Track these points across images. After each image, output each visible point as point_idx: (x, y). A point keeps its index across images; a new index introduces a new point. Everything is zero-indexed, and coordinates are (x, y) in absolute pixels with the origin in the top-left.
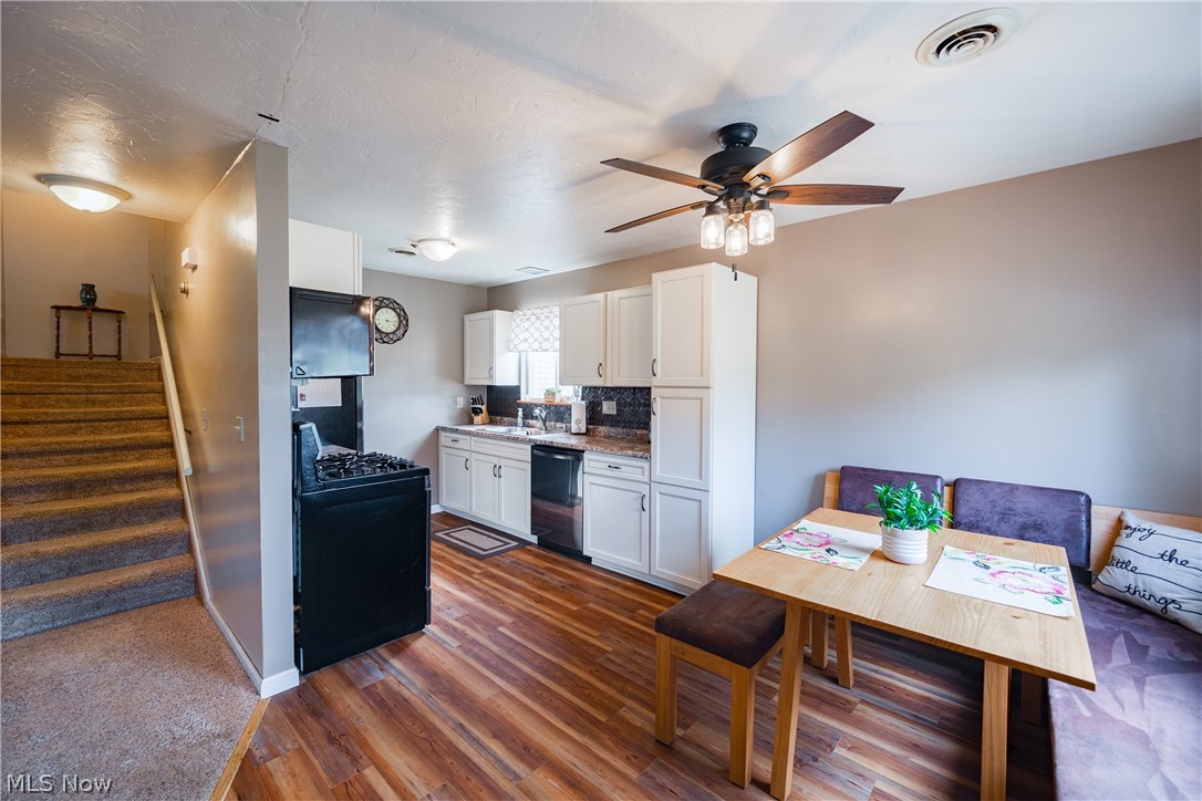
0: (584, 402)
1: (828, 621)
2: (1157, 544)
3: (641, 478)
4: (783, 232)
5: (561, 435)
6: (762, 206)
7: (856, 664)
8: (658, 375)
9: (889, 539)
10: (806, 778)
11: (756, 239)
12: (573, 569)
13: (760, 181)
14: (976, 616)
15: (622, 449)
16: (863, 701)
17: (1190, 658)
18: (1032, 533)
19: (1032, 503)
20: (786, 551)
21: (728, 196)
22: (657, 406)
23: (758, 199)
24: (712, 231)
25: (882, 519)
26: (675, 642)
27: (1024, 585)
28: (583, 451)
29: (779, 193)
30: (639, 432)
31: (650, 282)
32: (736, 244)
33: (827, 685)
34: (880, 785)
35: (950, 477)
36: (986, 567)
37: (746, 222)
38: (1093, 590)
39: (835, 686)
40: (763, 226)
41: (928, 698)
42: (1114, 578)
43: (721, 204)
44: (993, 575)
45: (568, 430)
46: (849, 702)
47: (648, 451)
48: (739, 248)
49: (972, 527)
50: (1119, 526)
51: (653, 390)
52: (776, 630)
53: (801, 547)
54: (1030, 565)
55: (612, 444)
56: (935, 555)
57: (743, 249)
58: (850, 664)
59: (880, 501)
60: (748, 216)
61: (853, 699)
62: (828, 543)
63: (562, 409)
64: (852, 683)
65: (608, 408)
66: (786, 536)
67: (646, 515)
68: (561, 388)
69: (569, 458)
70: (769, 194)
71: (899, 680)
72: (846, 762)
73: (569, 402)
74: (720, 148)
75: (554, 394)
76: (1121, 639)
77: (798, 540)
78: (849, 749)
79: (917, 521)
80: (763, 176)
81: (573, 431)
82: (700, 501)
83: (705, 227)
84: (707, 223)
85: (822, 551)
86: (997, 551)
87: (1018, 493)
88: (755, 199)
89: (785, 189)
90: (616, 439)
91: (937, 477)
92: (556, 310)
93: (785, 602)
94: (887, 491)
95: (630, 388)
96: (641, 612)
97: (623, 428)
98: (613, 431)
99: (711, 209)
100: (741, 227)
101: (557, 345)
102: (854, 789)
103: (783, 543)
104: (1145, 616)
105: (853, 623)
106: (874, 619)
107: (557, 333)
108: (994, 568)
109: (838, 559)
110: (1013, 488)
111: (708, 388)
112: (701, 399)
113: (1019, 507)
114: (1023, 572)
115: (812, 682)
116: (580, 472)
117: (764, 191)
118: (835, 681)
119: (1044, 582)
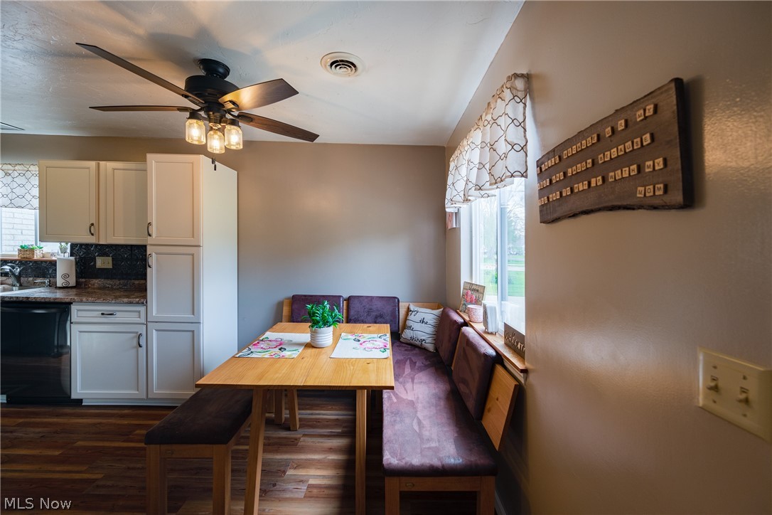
0: (73, 258)
1: (284, 394)
2: (419, 317)
3: (137, 320)
4: (248, 144)
5: (42, 289)
6: (233, 123)
7: (300, 414)
8: (154, 236)
9: (314, 335)
10: (268, 501)
11: (229, 144)
12: (58, 415)
13: (230, 106)
14: (352, 368)
15: (116, 298)
16: (305, 435)
17: (428, 363)
18: (379, 320)
19: (379, 304)
20: (254, 355)
21: (207, 110)
22: (153, 261)
23: (231, 117)
24: (195, 132)
25: (310, 324)
26: (164, 447)
27: (373, 346)
28: (71, 303)
29: (246, 118)
30: (137, 282)
31: (145, 160)
32: (216, 145)
33: (284, 434)
34: (312, 482)
35: (346, 295)
36: (359, 341)
37: (222, 130)
38: (401, 342)
39: (288, 433)
40: (235, 137)
41: (337, 419)
42: (407, 334)
43: (202, 113)
44: (361, 344)
45: (52, 285)
46: (296, 439)
47: (145, 297)
48: (218, 148)
49: (356, 321)
50: (409, 310)
51: (148, 248)
52: (246, 411)
53: (264, 350)
54: (376, 335)
55: (105, 294)
56: (337, 338)
57: (221, 149)
58: (297, 414)
59: (309, 314)
60: (224, 127)
61: (299, 436)
62: (281, 344)
63: (44, 264)
64: (298, 426)
65: (102, 262)
66: (254, 345)
67: (142, 351)
68: (43, 244)
69: (53, 311)
70: (238, 116)
71: (324, 415)
72: (293, 477)
73: (54, 258)
74: (202, 73)
75: (32, 250)
76: (408, 362)
77: (262, 346)
78: (295, 468)
79: (328, 322)
80: (233, 103)
81: (59, 284)
82: (193, 331)
83: (189, 127)
84: (190, 124)
85: (277, 350)
86: (365, 331)
87: (373, 300)
88: (228, 116)
89: (250, 116)
90: (112, 289)
91: (340, 296)
92: (35, 169)
93: (253, 390)
94: (312, 307)
95: (126, 246)
96: (138, 432)
97: (119, 279)
98: (108, 283)
99: (194, 115)
100: (219, 133)
101: (36, 203)
102: (297, 492)
103: (252, 350)
104: (417, 349)
105: (298, 390)
106: (302, 384)
107: (36, 192)
108: (362, 340)
109: (286, 354)
110: (372, 298)
111: (199, 246)
112: (193, 255)
113: (374, 307)
114: (373, 340)
115: (274, 436)
116: (69, 322)
117: (236, 113)
118: (288, 429)
119: (380, 343)
